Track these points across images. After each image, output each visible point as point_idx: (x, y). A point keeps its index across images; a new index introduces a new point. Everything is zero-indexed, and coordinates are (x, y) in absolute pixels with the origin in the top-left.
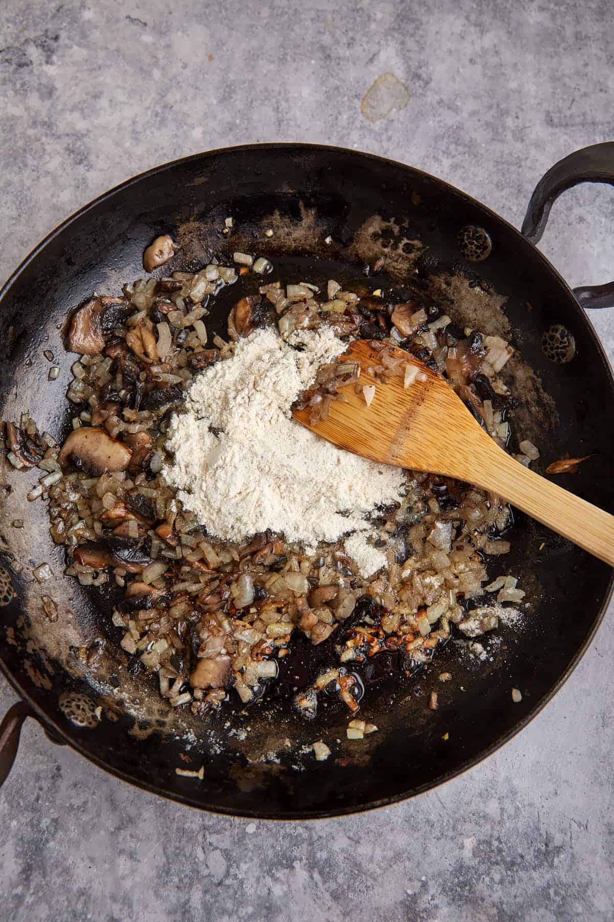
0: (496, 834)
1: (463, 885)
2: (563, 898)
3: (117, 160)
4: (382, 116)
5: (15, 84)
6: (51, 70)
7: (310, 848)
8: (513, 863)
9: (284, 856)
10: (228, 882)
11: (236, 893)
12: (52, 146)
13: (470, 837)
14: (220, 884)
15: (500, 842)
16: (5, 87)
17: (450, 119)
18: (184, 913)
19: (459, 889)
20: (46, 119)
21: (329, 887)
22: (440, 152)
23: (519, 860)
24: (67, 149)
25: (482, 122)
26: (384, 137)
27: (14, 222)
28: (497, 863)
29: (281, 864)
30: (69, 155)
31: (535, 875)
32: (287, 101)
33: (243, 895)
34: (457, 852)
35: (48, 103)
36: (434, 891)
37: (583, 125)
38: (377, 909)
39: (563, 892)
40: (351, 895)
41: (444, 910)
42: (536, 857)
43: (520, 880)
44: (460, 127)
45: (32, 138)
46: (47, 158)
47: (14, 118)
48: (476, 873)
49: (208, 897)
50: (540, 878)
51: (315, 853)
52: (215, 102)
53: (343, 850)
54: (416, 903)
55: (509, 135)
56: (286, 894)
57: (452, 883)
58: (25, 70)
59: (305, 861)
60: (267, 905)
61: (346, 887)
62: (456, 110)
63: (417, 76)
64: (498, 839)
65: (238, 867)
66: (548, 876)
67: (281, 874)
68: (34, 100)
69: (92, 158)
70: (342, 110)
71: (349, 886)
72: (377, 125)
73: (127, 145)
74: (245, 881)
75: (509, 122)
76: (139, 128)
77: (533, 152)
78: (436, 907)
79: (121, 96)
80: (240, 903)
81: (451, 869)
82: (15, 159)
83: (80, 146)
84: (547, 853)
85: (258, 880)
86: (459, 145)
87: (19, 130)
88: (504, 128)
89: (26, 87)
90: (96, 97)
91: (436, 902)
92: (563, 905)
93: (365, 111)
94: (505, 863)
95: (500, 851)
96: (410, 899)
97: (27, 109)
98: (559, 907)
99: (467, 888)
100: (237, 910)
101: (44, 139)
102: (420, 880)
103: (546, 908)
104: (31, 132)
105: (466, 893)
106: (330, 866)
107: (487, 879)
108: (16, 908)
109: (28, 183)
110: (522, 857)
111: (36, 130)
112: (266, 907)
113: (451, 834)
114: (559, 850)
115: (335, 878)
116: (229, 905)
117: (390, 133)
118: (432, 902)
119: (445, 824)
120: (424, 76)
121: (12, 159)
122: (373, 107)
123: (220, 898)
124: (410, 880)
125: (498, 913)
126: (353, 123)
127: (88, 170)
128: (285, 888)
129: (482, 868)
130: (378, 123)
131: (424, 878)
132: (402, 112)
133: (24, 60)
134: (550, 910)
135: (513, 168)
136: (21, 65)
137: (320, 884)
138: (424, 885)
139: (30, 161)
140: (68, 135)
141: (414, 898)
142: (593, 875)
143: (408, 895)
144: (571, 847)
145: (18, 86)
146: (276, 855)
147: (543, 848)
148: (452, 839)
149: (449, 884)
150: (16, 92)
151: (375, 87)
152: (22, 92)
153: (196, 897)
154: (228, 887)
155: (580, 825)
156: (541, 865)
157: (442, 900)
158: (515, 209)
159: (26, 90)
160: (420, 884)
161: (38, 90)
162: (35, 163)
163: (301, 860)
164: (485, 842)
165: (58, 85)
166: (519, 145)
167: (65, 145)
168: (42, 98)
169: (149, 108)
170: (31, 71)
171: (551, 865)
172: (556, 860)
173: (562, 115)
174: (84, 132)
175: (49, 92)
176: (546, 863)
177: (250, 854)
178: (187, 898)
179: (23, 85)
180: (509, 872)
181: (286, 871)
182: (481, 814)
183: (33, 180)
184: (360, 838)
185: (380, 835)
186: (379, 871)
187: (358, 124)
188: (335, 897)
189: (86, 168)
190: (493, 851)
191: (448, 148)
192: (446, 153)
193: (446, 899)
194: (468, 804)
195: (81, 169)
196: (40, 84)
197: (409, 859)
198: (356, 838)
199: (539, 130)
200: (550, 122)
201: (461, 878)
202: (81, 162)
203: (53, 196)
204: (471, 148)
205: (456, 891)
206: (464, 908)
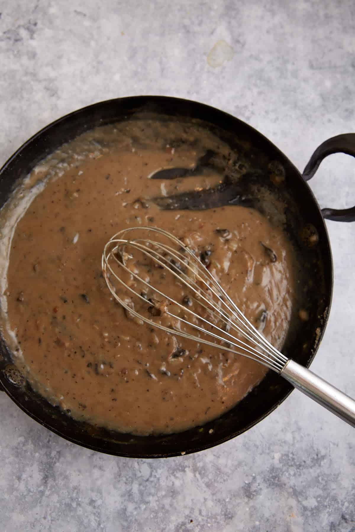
0: (291, 450)
1: (274, 478)
2: (326, 482)
4: (219, 65)
5: (13, 51)
6: (34, 43)
7: (194, 461)
8: (300, 466)
9: (180, 465)
10: (152, 479)
11: (156, 485)
12: (36, 86)
13: (277, 453)
14: (147, 480)
15: (293, 455)
16: (8, 54)
17: (257, 65)
18: (130, 496)
19: (272, 480)
20: (33, 71)
21: (204, 481)
22: (252, 85)
23: (303, 463)
24: (45, 88)
25: (274, 67)
26: (221, 77)
28: (292, 466)
29: (179, 470)
30: (46, 91)
31: (311, 470)
32: (166, 57)
33: (159, 485)
34: (271, 461)
35: (32, 62)
36: (259, 481)
37: (329, 68)
38: (230, 491)
39: (326, 479)
40: (216, 485)
41: (265, 491)
42: (312, 462)
43: (304, 474)
44: (262, 70)
45: (25, 82)
46: (34, 92)
47: (14, 71)
48: (281, 471)
49: (141, 487)
50: (314, 472)
51: (196, 463)
52: (126, 59)
53: (211, 462)
54: (250, 487)
55: (289, 75)
56: (182, 485)
57: (269, 477)
58: (19, 43)
59: (191, 468)
60: (172, 490)
61: (213, 480)
62: (260, 61)
63: (238, 42)
64: (292, 453)
65: (156, 472)
66: (318, 471)
67: (179, 474)
68: (25, 60)
69: (59, 93)
70: (197, 62)
71: (215, 480)
72: (217, 70)
73: (79, 85)
74: (161, 478)
75: (290, 67)
76: (85, 74)
77: (303, 84)
78: (261, 489)
79: (73, 57)
80: (158, 489)
81: (268, 469)
82: (17, 94)
83: (52, 87)
84: (318, 459)
85: (167, 478)
86: (262, 80)
87: (17, 78)
89: (20, 53)
90: (60, 57)
91: (261, 486)
92: (326, 485)
93: (209, 62)
94: (296, 465)
95: (293, 459)
96: (247, 485)
97: (22, 65)
98: (324, 486)
99: (277, 479)
100: (157, 494)
101: (32, 82)
102: (252, 476)
103: (317, 487)
104: (24, 79)
105: (276, 482)
106: (204, 470)
107: (287, 474)
108: (41, 497)
109: (25, 108)
110: (305, 462)
111: (27, 78)
112: (172, 492)
113: (267, 451)
114: (323, 457)
115: (207, 476)
116: (153, 491)
117: (224, 74)
118: (258, 487)
119: (264, 446)
120: (242, 41)
121: (15, 95)
122: (214, 60)
123: (148, 488)
124: (247, 476)
125: (293, 491)
126: (203, 69)
127: (58, 100)
128: (181, 482)
129: (284, 468)
131: (254, 475)
132: (230, 62)
133: (18, 37)
134: (320, 488)
135: (292, 93)
136: (16, 40)
137: (200, 480)
138: (254, 478)
139: (25, 95)
140: (45, 80)
141: (249, 485)
142: (341, 469)
143: (246, 484)
144: (330, 456)
145: (16, 52)
146: (176, 465)
147: (316, 457)
148: (268, 454)
149: (267, 477)
150: (15, 56)
151: (214, 49)
152: (18, 56)
153: (135, 488)
154: (152, 482)
155: (334, 444)
156: (314, 465)
157: (263, 486)
158: (293, 116)
159: (20, 55)
160: (251, 478)
161: (27, 55)
162: (28, 96)
163: (189, 467)
164: (285, 455)
165: (38, 51)
166: (295, 81)
167: (44, 86)
168: (29, 58)
169: (89, 63)
170: (23, 44)
171: (320, 466)
172: (322, 463)
173: (318, 62)
174: (54, 78)
175: (33, 55)
176: (317, 465)
177: (162, 465)
178: (130, 488)
179: (18, 52)
180: (298, 470)
181: (181, 473)
182: (283, 441)
183: (28, 106)
184: (220, 455)
185: (230, 453)
186: (230, 472)
187: (206, 70)
188: (208, 485)
189: (56, 98)
190: (289, 460)
191: (256, 82)
192: (255, 85)
193: (266, 485)
194: (276, 435)
195: (54, 99)
196: (28, 51)
197: (246, 465)
198: (218, 455)
199: (306, 72)
200: (311, 67)
201: (273, 474)
202: (53, 95)
203: (39, 115)
204: (268, 82)
205: (271, 481)
206: (276, 489)
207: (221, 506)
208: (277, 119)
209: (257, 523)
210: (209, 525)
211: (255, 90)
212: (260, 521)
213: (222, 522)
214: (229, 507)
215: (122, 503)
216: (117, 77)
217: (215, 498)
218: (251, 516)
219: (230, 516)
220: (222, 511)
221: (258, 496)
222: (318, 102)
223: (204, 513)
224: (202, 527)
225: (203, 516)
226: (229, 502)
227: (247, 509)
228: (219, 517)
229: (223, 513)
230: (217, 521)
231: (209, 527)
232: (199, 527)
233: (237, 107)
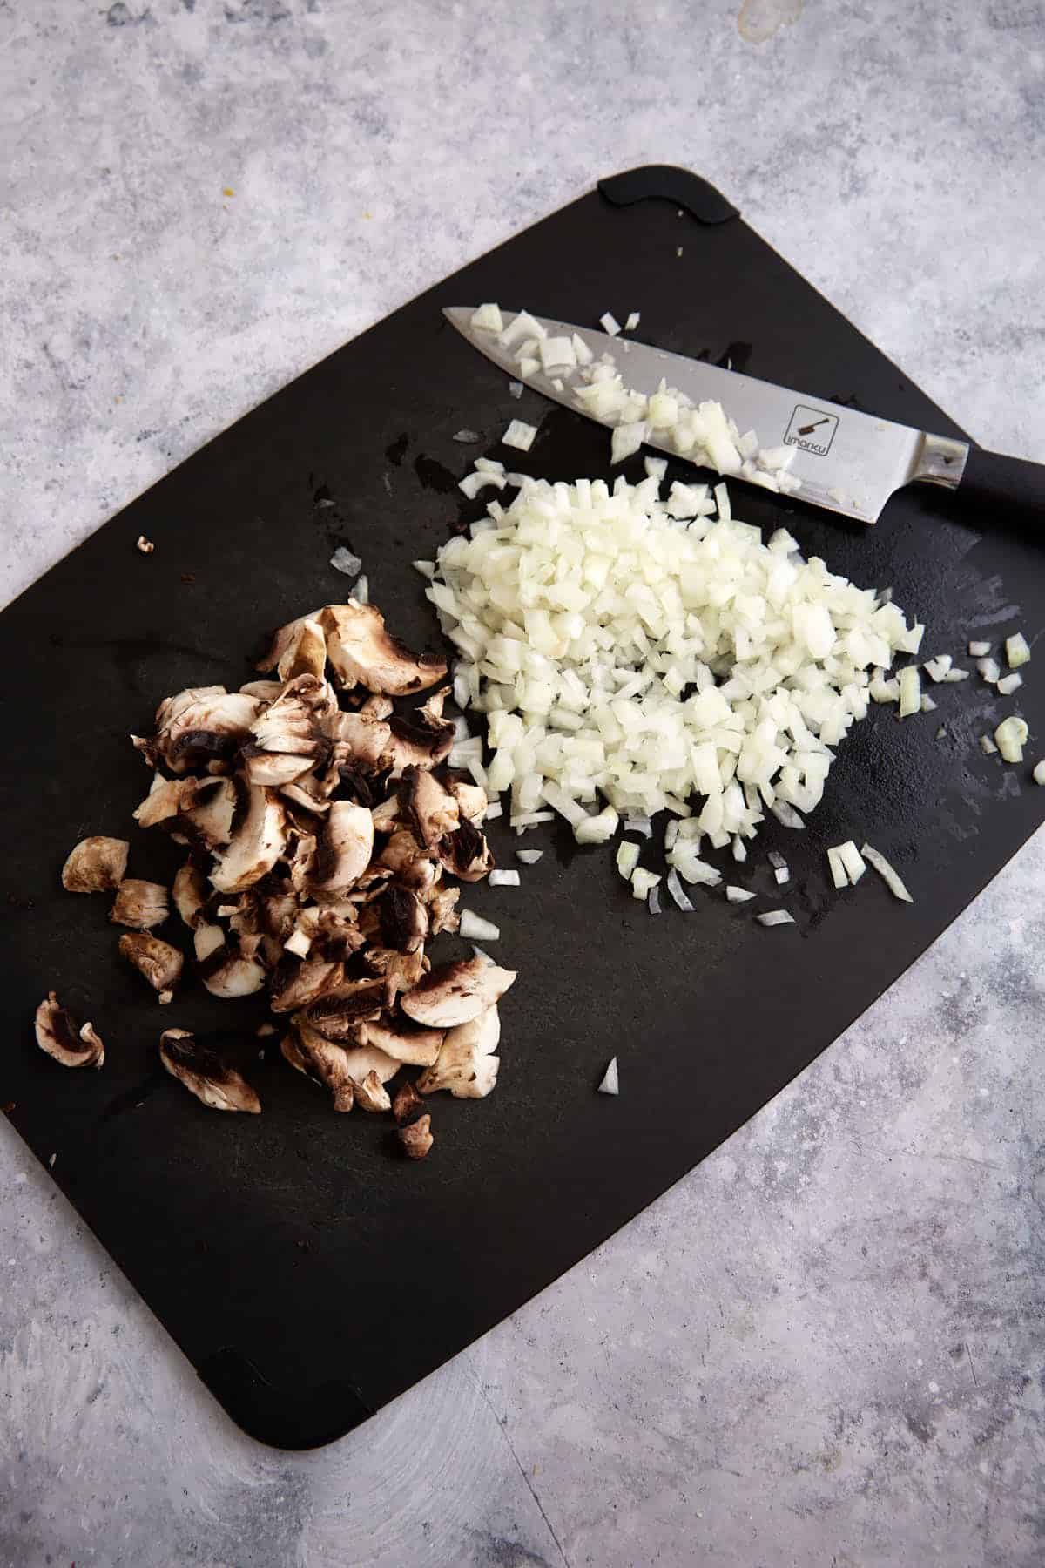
1: (1016, 979)
3: (425, 125)
4: (768, 36)
5: (271, 42)
6: (317, 20)
12: (335, 114)
13: (1016, 918)
16: (259, 48)
17: (859, 30)
19: (1012, 985)
20: (321, 82)
22: (853, 75)
24: (357, 117)
25: (903, 30)
26: (774, 63)
27: (301, 215)
30: (360, 124)
32: (638, 27)
35: (319, 62)
36: (979, 990)
37: (1038, 23)
41: (996, 1013)
44: (874, 40)
45: (307, 105)
46: (331, 128)
47: (276, 84)
48: (1032, 962)
52: (542, 38)
54: (957, 1007)
55: (941, 44)
57: (1002, 977)
58: (282, 23)
62: (867, 18)
68: (300, 60)
69: (391, 125)
70: (713, 31)
72: (763, 48)
73: (435, 105)
75: (940, 26)
76: (446, 81)
77: (976, 66)
78: (984, 1009)
79: (414, 44)
81: (998, 960)
82: (289, 133)
83: (372, 113)
86: (877, 62)
87: (287, 98)
88: (933, 33)
89: (286, 45)
90: (383, 47)
91: (983, 1003)
93: (744, 30)
96: (947, 1002)
97: (294, 71)
99: (1023, 982)
101: (323, 106)
102: (958, 978)
105: (1022, 989)
109: (312, 164)
111: (309, 97)
113: (990, 916)
117: (781, 56)
118: (978, 1004)
121: (284, 133)
122: (755, 25)
124: (945, 979)
126: (730, 47)
127: (389, 142)
130: (764, 44)
131: (963, 975)
132: (793, 28)
133: (279, 11)
135: (951, 88)
136: (275, 18)
138: (965, 983)
139: (310, 135)
140: (353, 99)
141: (954, 1001)
143: (946, 999)
145: (276, 43)
148: (993, 922)
149: (998, 979)
150: (275, 51)
152: (282, 51)
157: (990, 1001)
158: (958, 144)
159: (287, 49)
160: (959, 983)
161: (304, 47)
162: (317, 136)
164: (1037, 922)
165: (328, 37)
166: (956, 58)
167: (352, 113)
168: (311, 56)
169: (455, 56)
170: (291, 25)
173: (1009, 13)
174: (376, 94)
175: (318, 48)
179: (283, 42)
182: (1027, 889)
183: (319, 160)
187: (737, 48)
189: (386, 138)
191: (861, 68)
192: (861, 74)
193: (997, 999)
195: (379, 140)
196: (305, 39)
199: (980, 35)
200: (994, 23)
201: (1013, 971)
202: (377, 132)
203: (348, 178)
204: (891, 64)
205: (1009, 987)
206: (1022, 1007)
207: (889, 1057)
208: (921, 152)
209: (984, 1092)
210: (863, 1103)
211: (863, 87)
212: (990, 1087)
213: (895, 1096)
214: (910, 1057)
216: (525, 81)
217: (870, 1036)
218: (967, 1075)
219: (913, 1079)
220: (892, 1070)
221: (978, 1027)
223: (847, 1076)
224: (847, 1108)
225: (846, 1083)
226: (907, 1046)
227: (956, 1060)
228: (885, 1085)
229: (895, 1073)
230: (883, 1093)
231: (863, 1109)
232: (838, 1109)
233: (822, 127)
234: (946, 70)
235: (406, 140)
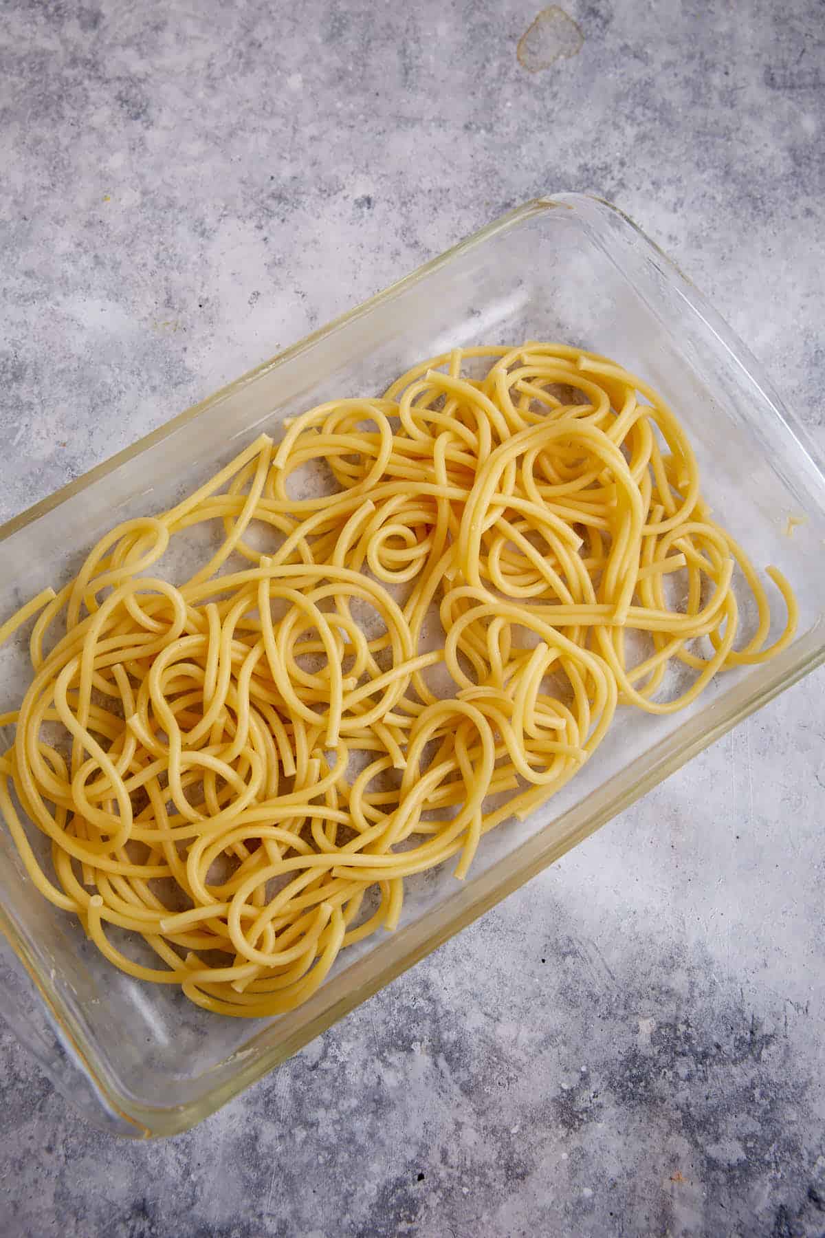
0: (682, 1014)
1: (637, 1080)
2: (772, 1101)
3: (186, 115)
4: (545, 66)
5: (46, 7)
7: (433, 1027)
8: (705, 1055)
9: (400, 1034)
10: (326, 1065)
11: (335, 1080)
12: (97, 92)
13: (647, 1018)
14: (315, 1067)
15: (689, 1026)
16: (32, 11)
17: (637, 71)
18: (267, 1104)
19: (631, 1085)
20: (89, 56)
21: (459, 1078)
22: (624, 119)
23: (714, 1051)
24: (119, 98)
25: (680, 78)
26: (547, 94)
27: (45, 192)
28: (684, 1055)
29: (396, 1046)
30: (122, 106)
31: (735, 1070)
32: (417, 41)
33: (345, 1082)
34: (629, 1037)
35: (92, 35)
36: (598, 1086)
37: (814, 87)
38: (522, 1107)
39: (772, 1094)
40: (487, 1089)
41: (611, 1111)
42: (737, 1047)
43: (715, 1077)
44: (649, 84)
45: (71, 80)
46: (92, 107)
47: (44, 53)
48: (654, 1065)
49: (299, 1083)
50: (741, 1075)
51: (440, 1032)
52: (319, 40)
53: (477, 1031)
54: (573, 1100)
55: (715, 99)
56: (401, 1086)
57: (622, 1076)
59: (427, 1043)
60: (376, 1097)
61: (481, 1079)
62: (645, 60)
63: (594, 12)
64: (687, 1023)
65: (338, 1047)
66: (753, 1073)
67: (395, 1058)
68: (72, 30)
69: (153, 112)
70: (491, 55)
71: (485, 1076)
72: (539, 78)
73: (201, 95)
74: (348, 1065)
75: (716, 79)
76: (217, 72)
77: (747, 122)
78: (600, 1106)
79: (190, 28)
80: (341, 1094)
81: (621, 1058)
82: (47, 108)
83: (137, 95)
84: (752, 1043)
85: (364, 1066)
86: (648, 108)
87: (52, 69)
88: (708, 86)
89: (62, 11)
90: (158, 28)
91: (599, 1100)
92: (772, 1110)
93: (521, 58)
94: (696, 1054)
95: (688, 1038)
96: (564, 1095)
97: (64, 42)
98: (766, 1112)
99: (643, 1084)
100: (336, 1103)
101: (86, 82)
102: (579, 1071)
103: (748, 1113)
104: (69, 73)
105: (640, 1090)
106: (461, 1051)
107: (670, 1074)
108: (44, 1095)
109: (65, 141)
110: (718, 1047)
111: (76, 71)
112: (374, 1100)
113: (621, 1012)
114: (768, 1040)
115: (467, 1067)
116: (327, 1095)
117: (555, 88)
118: (594, 1100)
119: (613, 999)
120: (603, 12)
121: (42, 107)
122: (533, 53)
123: (314, 1086)
124: (566, 1070)
125: (684, 1117)
126: (506, 74)
127: (147, 128)
128: (400, 1076)
129: (664, 1059)
130: (540, 74)
131: (584, 1069)
132: (572, 61)
134: (754, 1116)
135: (719, 141)
137: (447, 1073)
138: (584, 1077)
139: (68, 112)
140: (119, 79)
141: (571, 1095)
142: (814, 1073)
143: (563, 1091)
144: (785, 1037)
145: (51, 9)
146: (390, 1033)
147: (748, 1037)
148: (624, 1019)
149: (618, 1078)
150: (48, 17)
151: (535, 26)
152: (56, 18)
153: (283, 1083)
154: (326, 1071)
155: (798, 1007)
156: (744, 1057)
157: (607, 1098)
158: (719, 198)
159: (61, 16)
160: (577, 1076)
161: (79, 17)
162: (75, 114)
163: (422, 1041)
164: (667, 1025)
165: (104, 10)
166: (728, 112)
167: (116, 94)
168: (84, 26)
169: (230, 46)
171: (758, 1059)
172: (764, 1053)
173: (788, 73)
174: (142, 76)
175: (93, 20)
176: (750, 1057)
177: (355, 1031)
178: (271, 1083)
179: (58, 9)
180: (700, 1066)
181: (403, 1055)
182: (663, 989)
183: (73, 138)
184: (501, 1014)
185: (528, 1011)
186: (525, 1059)
187: (512, 74)
188: (467, 1090)
189: (145, 125)
190: (678, 1038)
191: (632, 112)
192: (630, 118)
193: (613, 1097)
194: (646, 975)
195: (138, 126)
196: (81, 9)
197: (565, 1043)
198: (495, 1015)
199: (755, 93)
200: (770, 82)
201: (634, 1071)
202: (137, 117)
203: (99, 160)
204: (663, 114)
205: (628, 1087)
206: (638, 1108)
207: (499, 1144)
208: (679, 203)
209: (588, 1192)
210: (465, 1190)
211: (631, 131)
212: (595, 1188)
213: (498, 1186)
214: (519, 1147)
215: (247, 1120)
216: (295, 82)
217: (482, 1122)
218: (573, 1172)
219: (519, 1170)
220: (499, 1157)
221: (591, 1124)
222: (783, 166)
223: (454, 1159)
224: (448, 1193)
225: (452, 1167)
226: (519, 1135)
227: (564, 1156)
228: (490, 1173)
229: (502, 1162)
230: (487, 1182)
231: (465, 1196)
232: (440, 1193)
233: (584, 168)
234: (716, 123)
235: (165, 128)
